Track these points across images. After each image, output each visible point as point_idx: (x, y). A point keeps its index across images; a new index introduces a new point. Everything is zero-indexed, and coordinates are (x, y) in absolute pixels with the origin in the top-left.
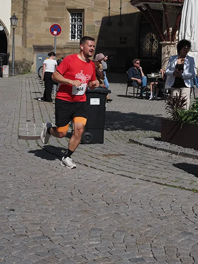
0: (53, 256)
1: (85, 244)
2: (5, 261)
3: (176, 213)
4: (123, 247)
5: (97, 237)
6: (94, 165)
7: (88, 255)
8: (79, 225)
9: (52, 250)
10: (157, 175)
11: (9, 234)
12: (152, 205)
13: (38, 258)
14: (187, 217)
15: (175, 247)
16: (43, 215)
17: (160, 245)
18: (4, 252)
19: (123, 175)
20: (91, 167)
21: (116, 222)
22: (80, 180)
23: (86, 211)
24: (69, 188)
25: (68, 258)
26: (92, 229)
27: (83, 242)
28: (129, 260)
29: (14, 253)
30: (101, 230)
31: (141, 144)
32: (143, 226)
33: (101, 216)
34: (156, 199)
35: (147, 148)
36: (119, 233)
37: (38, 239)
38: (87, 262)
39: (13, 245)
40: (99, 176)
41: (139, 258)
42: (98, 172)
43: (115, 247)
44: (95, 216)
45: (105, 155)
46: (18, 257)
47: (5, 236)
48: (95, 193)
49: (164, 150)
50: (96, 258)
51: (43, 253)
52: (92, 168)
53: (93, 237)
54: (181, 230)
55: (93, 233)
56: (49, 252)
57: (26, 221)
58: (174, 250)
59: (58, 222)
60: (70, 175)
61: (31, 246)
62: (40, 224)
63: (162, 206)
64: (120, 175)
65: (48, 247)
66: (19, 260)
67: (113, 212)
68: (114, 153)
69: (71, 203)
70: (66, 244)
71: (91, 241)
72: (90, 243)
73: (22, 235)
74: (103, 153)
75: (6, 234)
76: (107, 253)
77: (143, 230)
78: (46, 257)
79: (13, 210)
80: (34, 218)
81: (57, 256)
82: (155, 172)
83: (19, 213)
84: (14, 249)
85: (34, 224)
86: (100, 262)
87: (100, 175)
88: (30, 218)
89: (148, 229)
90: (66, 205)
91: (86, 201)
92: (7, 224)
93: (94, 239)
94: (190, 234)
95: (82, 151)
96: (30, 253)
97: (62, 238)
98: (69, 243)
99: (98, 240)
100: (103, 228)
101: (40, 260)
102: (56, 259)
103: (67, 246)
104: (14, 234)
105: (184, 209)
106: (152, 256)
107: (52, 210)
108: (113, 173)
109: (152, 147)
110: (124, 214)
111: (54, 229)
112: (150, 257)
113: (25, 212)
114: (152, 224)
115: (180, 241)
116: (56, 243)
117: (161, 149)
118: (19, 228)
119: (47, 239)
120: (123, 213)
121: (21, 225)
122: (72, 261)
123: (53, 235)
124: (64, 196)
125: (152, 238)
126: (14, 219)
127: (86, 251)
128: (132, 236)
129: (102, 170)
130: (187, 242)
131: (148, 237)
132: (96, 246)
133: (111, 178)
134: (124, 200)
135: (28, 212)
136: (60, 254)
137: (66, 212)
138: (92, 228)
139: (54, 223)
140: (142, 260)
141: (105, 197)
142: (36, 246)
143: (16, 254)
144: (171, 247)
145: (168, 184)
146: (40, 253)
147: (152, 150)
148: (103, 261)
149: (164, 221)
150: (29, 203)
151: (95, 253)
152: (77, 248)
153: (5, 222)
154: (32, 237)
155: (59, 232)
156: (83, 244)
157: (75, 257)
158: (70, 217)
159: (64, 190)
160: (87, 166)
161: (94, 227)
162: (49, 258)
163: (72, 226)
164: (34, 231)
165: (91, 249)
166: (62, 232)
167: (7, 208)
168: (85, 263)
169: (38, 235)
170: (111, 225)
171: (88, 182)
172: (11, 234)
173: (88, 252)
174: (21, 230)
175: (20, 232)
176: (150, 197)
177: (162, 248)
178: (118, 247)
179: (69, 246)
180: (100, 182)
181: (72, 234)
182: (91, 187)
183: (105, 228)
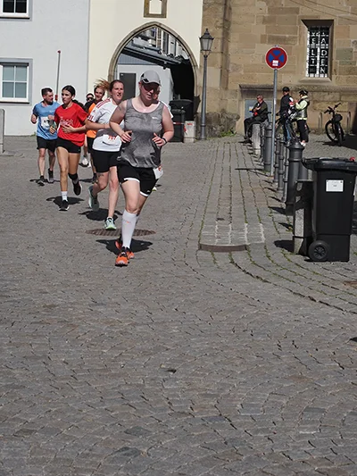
0: (232, 451)
1: (292, 434)
2: (149, 455)
5: (313, 422)
6: (326, 299)
7: (294, 452)
8: (284, 402)
9: (232, 440)
11: (162, 410)
13: (206, 453)
16: (226, 381)
18: (150, 439)
20: (321, 302)
22: (298, 324)
23: (300, 378)
24: (276, 337)
25: (258, 456)
26: (308, 409)
27: (287, 430)
29: (167, 442)
30: (323, 411)
33: (326, 387)
36: (354, 417)
37: (210, 421)
38: (290, 465)
39: (166, 429)
40: (333, 319)
42: (331, 311)
43: (344, 441)
44: (316, 386)
45: (349, 282)
46: (171, 449)
47: (154, 414)
48: (321, 348)
50: (307, 458)
51: (216, 445)
52: (322, 304)
53: (307, 422)
55: (307, 416)
56: (226, 443)
57: (192, 390)
59: (249, 394)
60: (280, 314)
61: (196, 431)
62: (218, 396)
65: (225, 435)
66: (172, 455)
67: (349, 382)
69: (276, 363)
70: (257, 432)
71: (300, 429)
72: (301, 432)
73: (184, 413)
74: (346, 279)
75: (155, 410)
76: (327, 450)
78: (220, 452)
79: (174, 371)
80: (208, 386)
81: (239, 452)
83: (184, 375)
84: (166, 436)
85: (206, 395)
86: (312, 465)
87: (335, 316)
88: (201, 385)
90: (268, 365)
91: (303, 361)
92: (160, 394)
93: (309, 426)
95: (308, 275)
96: (194, 443)
97: (251, 421)
98: (263, 431)
99: (315, 429)
100: (327, 408)
101: (209, 457)
102: (237, 455)
103: (259, 435)
104: (170, 412)
107: (242, 373)
111: (239, 406)
113: (193, 374)
116: (241, 429)
118: (180, 402)
119: (226, 422)
121: (184, 396)
122: (264, 461)
123: (236, 416)
124: (266, 351)
126: (172, 386)
127: (290, 444)
129: (340, 309)
132: (309, 438)
133: (353, 322)
135: (198, 375)
136: (245, 449)
137: (265, 378)
138: (307, 407)
139: (240, 396)
141: (338, 355)
142: (205, 432)
143: (169, 444)
146: (210, 444)
148: (319, 463)
150: (202, 359)
151: (307, 449)
152: (277, 440)
153: (157, 391)
154: (200, 416)
155: (248, 411)
156: (288, 434)
157: (270, 454)
158: (270, 386)
159: (268, 341)
160: (313, 300)
161: (311, 405)
162: (224, 454)
163: (273, 402)
164: (204, 408)
165: (302, 443)
166: (252, 412)
167: (163, 366)
168: (287, 465)
169: (211, 415)
170: (342, 404)
171: (310, 329)
172: (166, 410)
173: (295, 447)
174: (183, 405)
175: (181, 407)
178: (349, 441)
179: (262, 435)
180: (332, 328)
181: (271, 416)
182: (316, 336)
183: (331, 409)
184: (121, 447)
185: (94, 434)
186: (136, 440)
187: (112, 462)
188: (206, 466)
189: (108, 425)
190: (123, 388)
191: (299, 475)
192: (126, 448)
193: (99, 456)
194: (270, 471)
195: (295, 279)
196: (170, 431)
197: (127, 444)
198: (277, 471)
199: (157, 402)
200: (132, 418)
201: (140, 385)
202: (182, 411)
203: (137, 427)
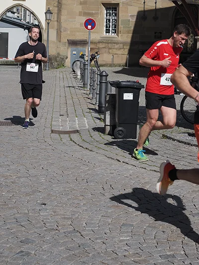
0: (83, 251)
1: (116, 239)
2: (36, 255)
4: (154, 244)
5: (127, 232)
6: (126, 160)
7: (119, 250)
8: (110, 221)
9: (83, 244)
11: (40, 228)
12: (184, 201)
13: (68, 252)
16: (75, 210)
17: (192, 242)
18: (35, 245)
19: (155, 171)
20: (123, 162)
21: (148, 218)
22: (112, 175)
23: (118, 206)
24: (101, 183)
25: (98, 253)
26: (123, 225)
27: (113, 238)
28: (160, 256)
29: (45, 247)
30: (132, 225)
31: (174, 140)
33: (132, 212)
34: (188, 195)
35: (180, 144)
36: (151, 229)
37: (69, 233)
38: (118, 258)
39: (44, 239)
40: (131, 172)
41: (170, 255)
42: (130, 167)
43: (145, 243)
44: (127, 211)
46: (48, 251)
47: (36, 230)
48: (127, 189)
50: (127, 254)
51: (74, 248)
52: (124, 164)
53: (124, 233)
55: (124, 229)
56: (79, 246)
57: (57, 215)
59: (89, 217)
60: (102, 169)
61: (61, 240)
62: (72, 218)
63: (195, 202)
64: (153, 170)
65: (78, 242)
66: (49, 254)
67: (145, 208)
69: (103, 198)
70: (97, 239)
71: (122, 236)
72: (121, 238)
75: (37, 228)
76: (137, 248)
78: (77, 251)
79: (45, 204)
80: (65, 213)
81: (88, 251)
83: (51, 207)
84: (45, 243)
85: (65, 218)
86: (130, 258)
87: (132, 170)
88: (62, 212)
90: (98, 200)
92: (38, 218)
93: (125, 235)
96: (61, 247)
97: (93, 233)
98: (100, 238)
99: (129, 236)
100: (134, 224)
101: (70, 255)
102: (86, 254)
103: (98, 241)
104: (45, 229)
106: (183, 253)
107: (84, 204)
108: (145, 169)
109: (185, 143)
110: (156, 210)
111: (84, 224)
112: (181, 254)
113: (56, 206)
116: (87, 238)
117: (194, 145)
118: (51, 222)
119: (78, 234)
121: (52, 219)
122: (102, 256)
123: (84, 230)
124: (96, 191)
126: (45, 213)
127: (116, 246)
128: (164, 232)
129: (134, 166)
131: (179, 234)
132: (127, 242)
133: (143, 173)
135: (59, 206)
136: (91, 249)
137: (98, 207)
138: (123, 223)
139: (85, 218)
140: (173, 257)
141: (136, 192)
142: (67, 240)
143: (47, 248)
146: (70, 247)
147: (185, 146)
148: (134, 257)
149: (196, 217)
150: (60, 197)
151: (125, 248)
152: (108, 243)
153: (36, 216)
154: (63, 231)
155: (90, 227)
156: (114, 240)
157: (105, 252)
158: (101, 212)
159: (96, 185)
160: (119, 161)
161: (125, 222)
162: (79, 253)
163: (103, 221)
164: (65, 226)
165: (122, 245)
166: (92, 227)
167: (38, 202)
168: (116, 258)
169: (69, 230)
170: (142, 221)
171: (119, 178)
172: (43, 228)
173: (119, 248)
174: (52, 224)
175: (51, 226)
176: (182, 193)
177: (194, 245)
178: (149, 243)
179: (100, 241)
180: (132, 177)
181: (103, 229)
182: (123, 182)
183: (137, 224)
184: (19, 251)
185: (2, 243)
186: (27, 246)
187: (15, 260)
188: (70, 260)
189: (10, 237)
190: (16, 215)
191: (123, 264)
192: (22, 252)
193: (7, 257)
194: (106, 262)
196: (47, 240)
197: (22, 249)
198: (111, 262)
199: (37, 223)
200: (24, 233)
201: (26, 213)
202: (52, 228)
203: (27, 239)
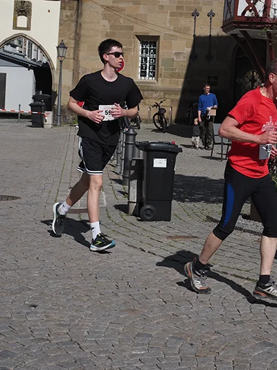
0: (80, 368)
1: (127, 354)
3: (256, 317)
4: (177, 360)
5: (143, 344)
6: (153, 250)
7: (128, 368)
8: (121, 329)
9: (81, 359)
10: (238, 266)
11: (25, 337)
12: (225, 305)
13: (60, 369)
14: (270, 322)
15: (247, 362)
16: (75, 314)
17: (228, 358)
18: (16, 360)
20: (149, 252)
21: (173, 326)
22: (132, 269)
23: (134, 310)
24: (115, 279)
26: (139, 335)
27: (123, 351)
29: (29, 362)
30: (151, 336)
32: (207, 333)
33: (153, 318)
34: (231, 297)
36: (174, 340)
37: (64, 345)
39: (29, 352)
43: (165, 358)
44: (145, 317)
45: (170, 237)
46: (32, 367)
47: (19, 340)
48: (149, 288)
49: (252, 232)
51: (68, 364)
52: (150, 254)
53: (138, 345)
54: (259, 340)
55: (139, 340)
56: (76, 362)
57: (50, 320)
58: (246, 366)
59: (94, 323)
60: (118, 262)
61: (52, 353)
62: (69, 325)
63: (239, 306)
65: (75, 356)
67: (170, 313)
68: (184, 234)
69: (114, 299)
70: (100, 352)
71: (134, 350)
72: (134, 352)
73: (43, 339)
74: (168, 235)
75: (20, 337)
76: (154, 366)
77: (208, 338)
78: (71, 369)
79: (35, 306)
80: (62, 318)
81: (86, 368)
82: (236, 261)
83: (43, 310)
84: (29, 357)
85: (60, 325)
88: (57, 317)
89: (214, 337)
90: (108, 301)
91: (135, 297)
92: (24, 324)
93: (140, 347)
94: (271, 345)
95: (140, 231)
96: (51, 362)
97: (95, 344)
98: (105, 352)
99: (144, 349)
100: (154, 334)
103: (102, 355)
104: (32, 338)
105: (268, 312)
107: (88, 307)
110: (185, 316)
111: (86, 333)
113: (50, 309)
114: (222, 330)
115: (256, 354)
116: (87, 351)
117: (248, 231)
118: (40, 330)
119: (76, 346)
120: (183, 314)
121: (43, 326)
123: (85, 341)
124: (107, 290)
125: (218, 349)
126: (34, 318)
127: (125, 362)
128: (192, 345)
129: (163, 257)
130: (265, 356)
131: (212, 348)
132: (140, 357)
134: (187, 297)
135: (54, 309)
136: (90, 366)
137: (106, 311)
138: (139, 333)
139: (87, 325)
141: (162, 292)
142: (59, 353)
143: (31, 364)
144: (242, 362)
145: (251, 278)
146: (63, 363)
147: (236, 231)
149: (238, 327)
150: (57, 297)
151: (138, 365)
152: (115, 359)
153: (22, 322)
154: (56, 341)
155: (93, 337)
156: (124, 354)
158: (110, 317)
159: (108, 282)
160: (143, 250)
161: (141, 331)
163: (112, 329)
164: (59, 335)
165: (134, 360)
166: (96, 338)
167: (26, 302)
169: (64, 340)
170: (164, 330)
171: (141, 273)
172: (29, 337)
173: (129, 364)
174: (42, 333)
175: (41, 335)
176: (223, 295)
177: (230, 363)
178: (170, 359)
179: (104, 355)
180: (158, 272)
181: (110, 340)
182: (146, 278)
183: (157, 334)
186: (5, 360)
195: (129, 234)
196: (31, 353)
199: (21, 331)
200: (2, 344)
201: (8, 318)
202: (41, 337)
203: (6, 351)
